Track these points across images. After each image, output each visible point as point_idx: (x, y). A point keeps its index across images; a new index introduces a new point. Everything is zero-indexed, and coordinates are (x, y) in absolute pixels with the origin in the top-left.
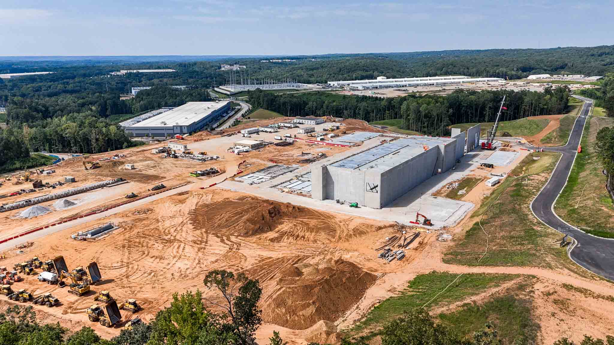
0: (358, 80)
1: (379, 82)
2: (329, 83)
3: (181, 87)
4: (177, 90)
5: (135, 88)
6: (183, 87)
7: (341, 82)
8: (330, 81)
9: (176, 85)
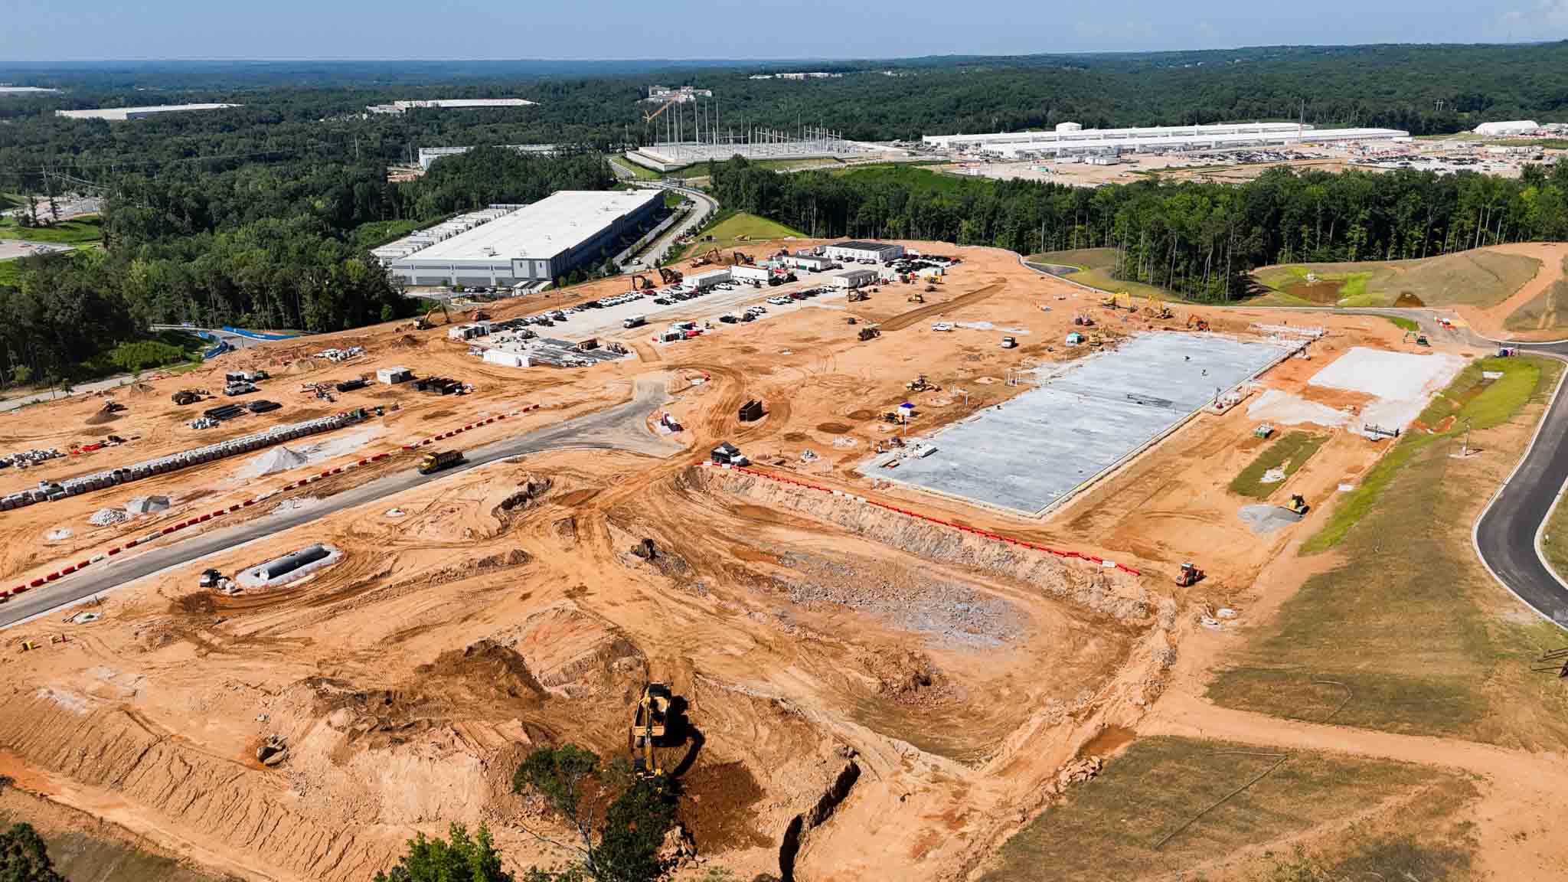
0: (1006, 131)
1: (1061, 138)
2: (925, 139)
3: (542, 147)
4: (529, 157)
5: (428, 150)
6: (546, 149)
7: (960, 138)
8: (928, 135)
9: (531, 143)
